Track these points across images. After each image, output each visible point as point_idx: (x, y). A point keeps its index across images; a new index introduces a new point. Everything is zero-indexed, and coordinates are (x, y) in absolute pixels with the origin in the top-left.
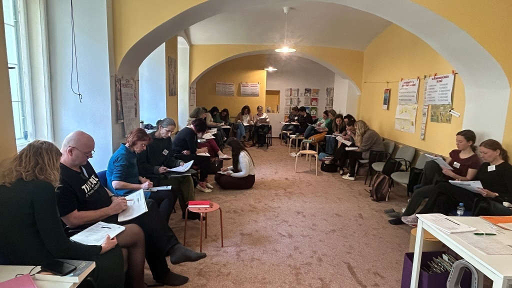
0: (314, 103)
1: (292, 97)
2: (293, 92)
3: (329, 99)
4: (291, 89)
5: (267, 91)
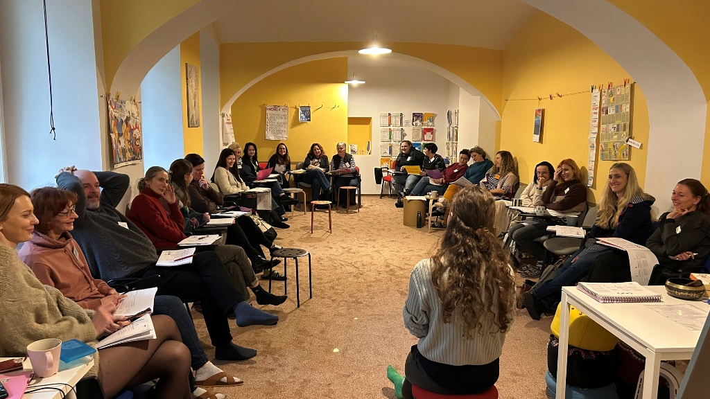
0: (428, 136)
1: (391, 127)
2: (393, 119)
3: (451, 128)
4: (389, 114)
5: (349, 118)
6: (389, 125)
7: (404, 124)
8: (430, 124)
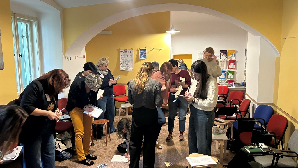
0: (232, 66)
8: (233, 57)
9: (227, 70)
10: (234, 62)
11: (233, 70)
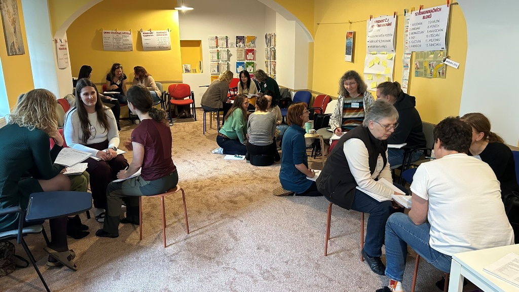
0: (250, 56)
1: (219, 49)
2: (220, 42)
3: (269, 49)
4: (216, 37)
5: (181, 41)
6: (217, 47)
7: (229, 45)
8: (252, 45)
9: (245, 62)
10: (252, 51)
11: (253, 61)
